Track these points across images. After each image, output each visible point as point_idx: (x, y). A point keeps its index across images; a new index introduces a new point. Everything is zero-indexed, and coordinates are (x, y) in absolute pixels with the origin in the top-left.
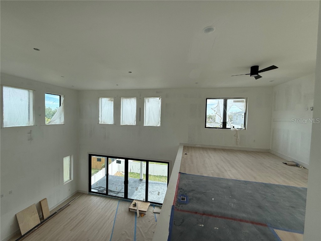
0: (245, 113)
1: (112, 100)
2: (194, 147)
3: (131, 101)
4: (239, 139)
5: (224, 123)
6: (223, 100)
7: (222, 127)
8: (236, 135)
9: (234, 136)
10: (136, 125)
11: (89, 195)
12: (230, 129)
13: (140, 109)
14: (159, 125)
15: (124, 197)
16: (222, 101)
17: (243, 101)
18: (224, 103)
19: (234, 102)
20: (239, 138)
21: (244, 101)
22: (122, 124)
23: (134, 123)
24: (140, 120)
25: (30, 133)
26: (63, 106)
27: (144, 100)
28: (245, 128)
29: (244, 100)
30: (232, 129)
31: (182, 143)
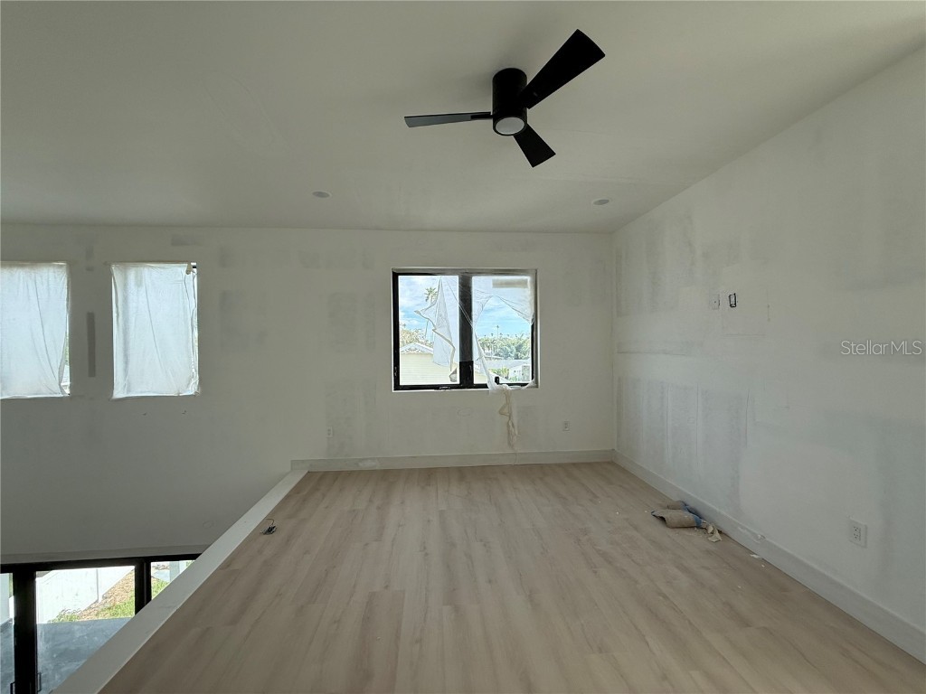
0: (533, 326)
2: (350, 473)
3: (38, 278)
4: (515, 424)
5: (466, 368)
6: (456, 279)
7: (458, 382)
8: (506, 410)
9: (501, 413)
10: (72, 396)
12: (485, 386)
14: (192, 389)
16: (451, 284)
17: (524, 284)
18: (460, 291)
19: (497, 285)
20: (515, 420)
21: (526, 282)
23: (56, 388)
24: (92, 373)
28: (536, 382)
29: (528, 278)
30: (492, 385)
31: (303, 461)
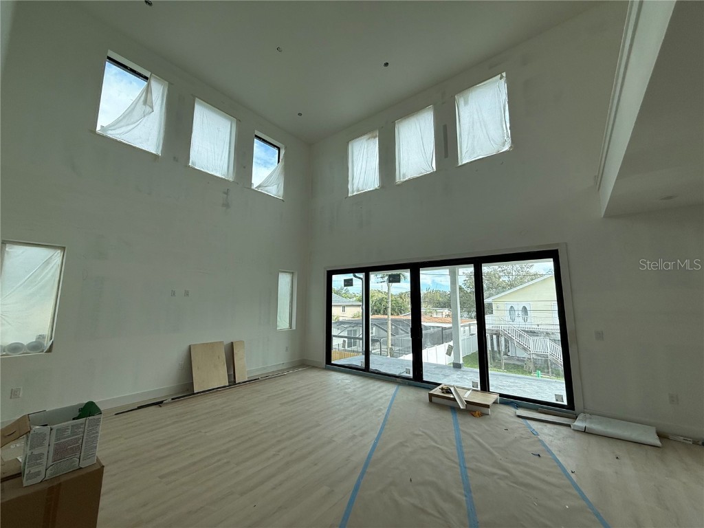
1: (375, 135)
10: (436, 171)
11: (326, 369)
13: (445, 127)
15: (411, 375)
22: (400, 179)
23: (430, 169)
24: (446, 156)
25: (227, 193)
26: (283, 163)
27: (454, 99)
